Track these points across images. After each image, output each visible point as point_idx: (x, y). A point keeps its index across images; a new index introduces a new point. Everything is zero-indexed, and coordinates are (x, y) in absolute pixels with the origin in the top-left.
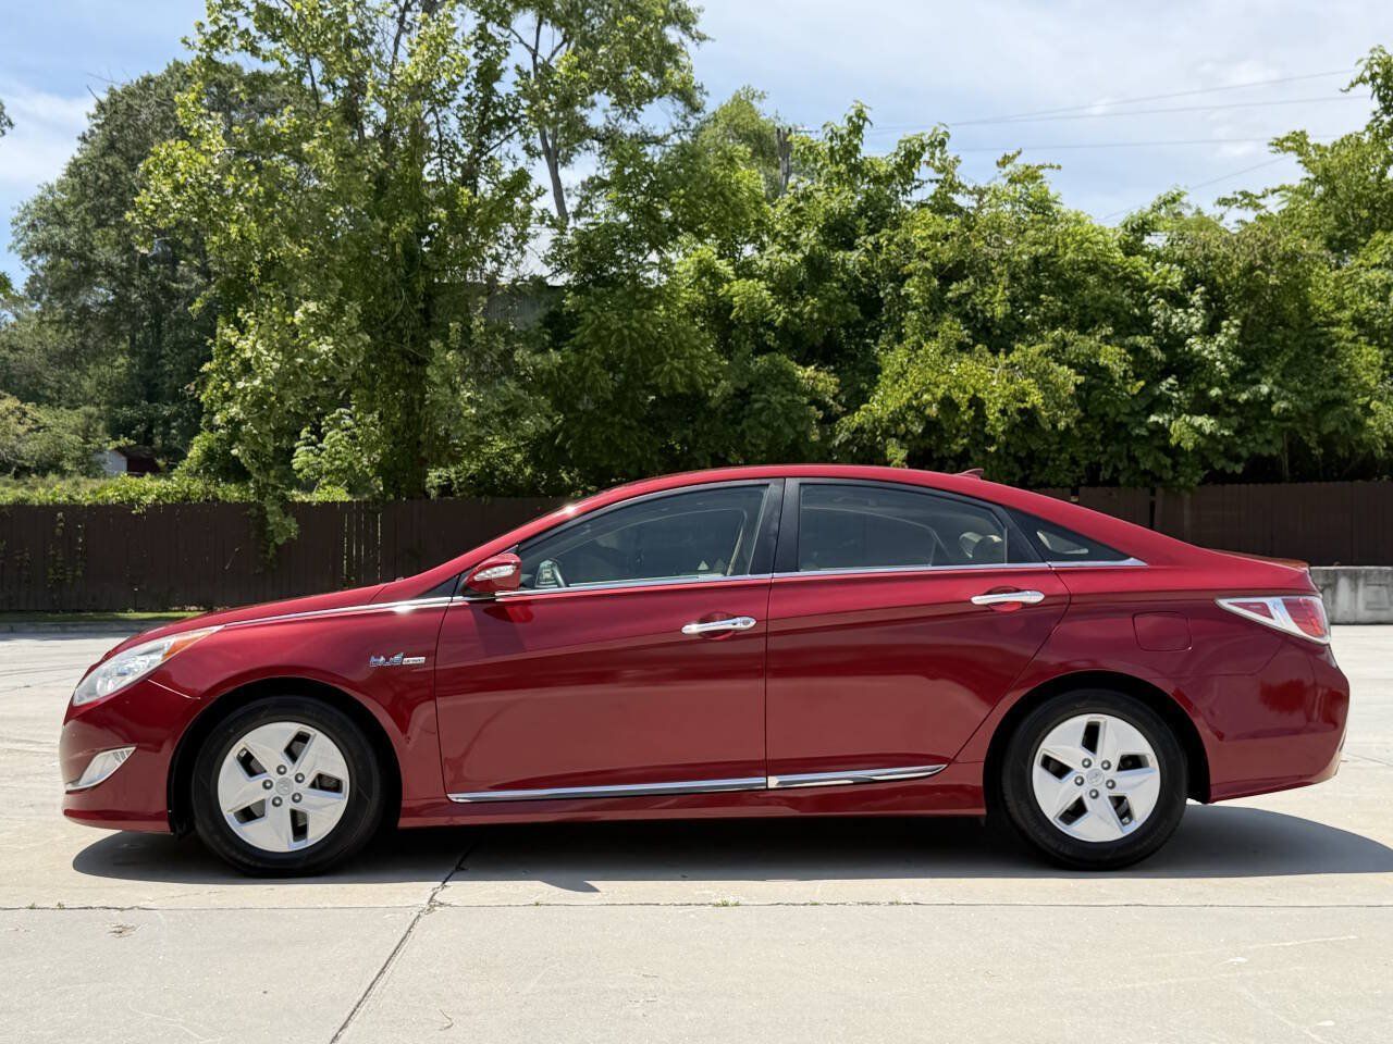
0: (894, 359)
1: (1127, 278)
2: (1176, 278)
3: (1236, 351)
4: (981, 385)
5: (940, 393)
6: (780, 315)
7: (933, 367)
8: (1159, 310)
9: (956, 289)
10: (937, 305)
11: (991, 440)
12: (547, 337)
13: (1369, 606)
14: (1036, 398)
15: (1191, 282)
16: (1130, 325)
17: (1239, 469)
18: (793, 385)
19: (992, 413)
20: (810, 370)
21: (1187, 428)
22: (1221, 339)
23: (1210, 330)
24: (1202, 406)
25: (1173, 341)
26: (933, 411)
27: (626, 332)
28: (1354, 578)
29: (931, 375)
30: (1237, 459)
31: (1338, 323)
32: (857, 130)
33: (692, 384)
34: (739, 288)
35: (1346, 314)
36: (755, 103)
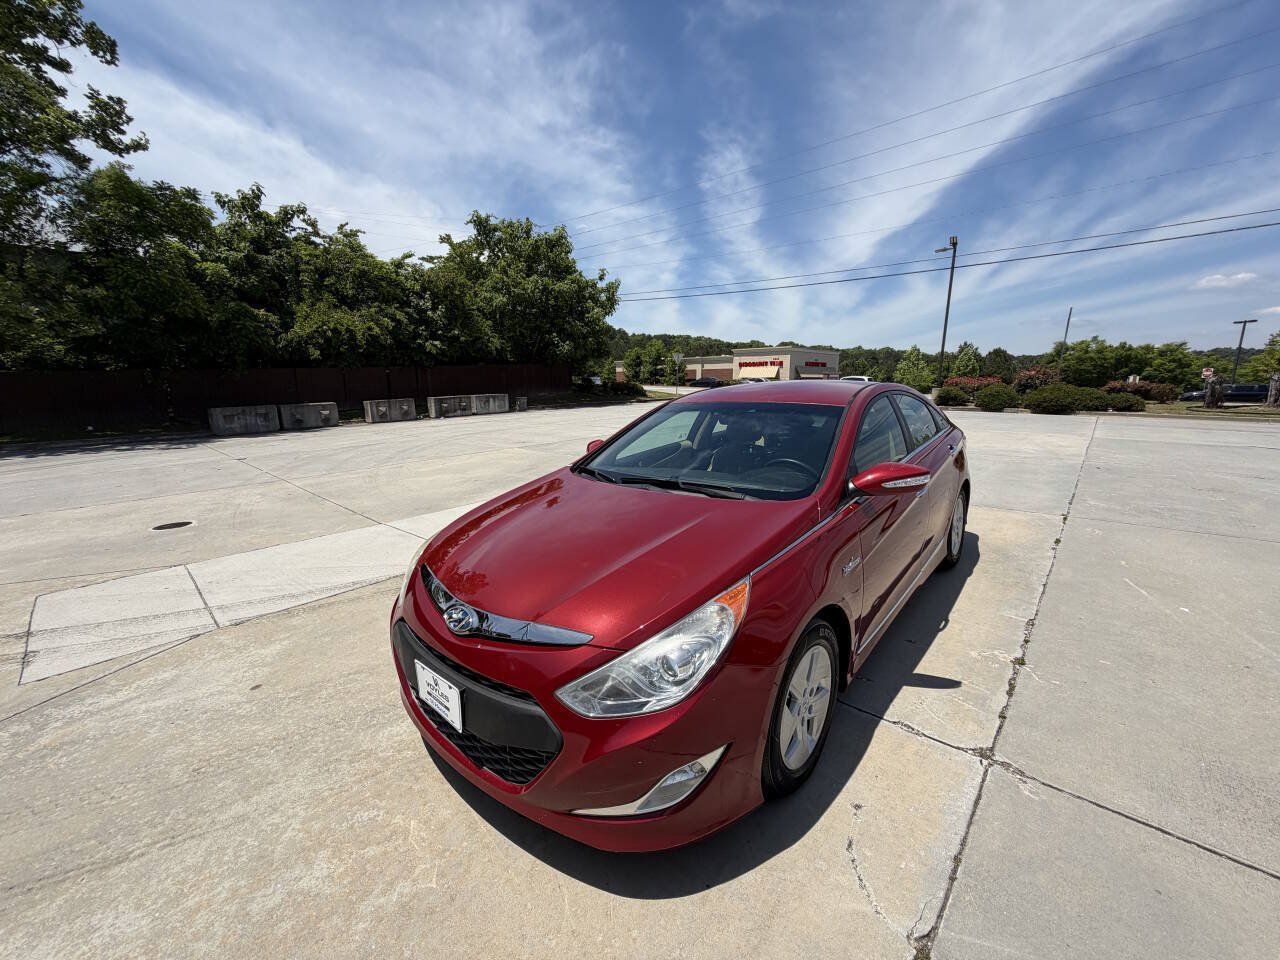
0: (302, 309)
1: (398, 285)
2: (417, 287)
3: (445, 317)
4: (350, 323)
5: (332, 326)
6: (236, 281)
7: (325, 313)
8: (414, 300)
9: (328, 281)
10: (318, 286)
11: (360, 347)
12: (85, 280)
13: (498, 407)
14: (377, 330)
15: (424, 289)
16: (404, 304)
17: (446, 359)
18: (255, 318)
19: (359, 336)
20: (262, 311)
21: (433, 346)
22: (439, 312)
23: (434, 309)
24: (434, 337)
25: (422, 312)
26: (329, 333)
27: (147, 281)
28: (494, 398)
29: (326, 318)
30: (446, 356)
31: (473, 310)
32: (258, 197)
33: (197, 313)
34: (209, 267)
35: (475, 307)
36: (126, 171)
